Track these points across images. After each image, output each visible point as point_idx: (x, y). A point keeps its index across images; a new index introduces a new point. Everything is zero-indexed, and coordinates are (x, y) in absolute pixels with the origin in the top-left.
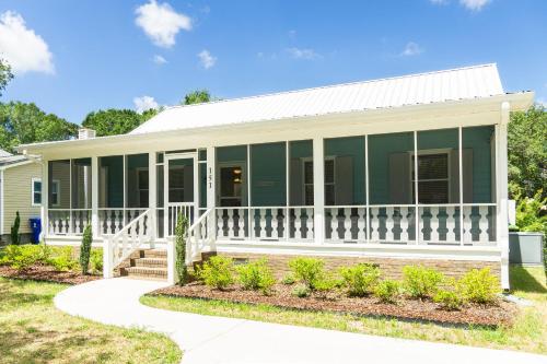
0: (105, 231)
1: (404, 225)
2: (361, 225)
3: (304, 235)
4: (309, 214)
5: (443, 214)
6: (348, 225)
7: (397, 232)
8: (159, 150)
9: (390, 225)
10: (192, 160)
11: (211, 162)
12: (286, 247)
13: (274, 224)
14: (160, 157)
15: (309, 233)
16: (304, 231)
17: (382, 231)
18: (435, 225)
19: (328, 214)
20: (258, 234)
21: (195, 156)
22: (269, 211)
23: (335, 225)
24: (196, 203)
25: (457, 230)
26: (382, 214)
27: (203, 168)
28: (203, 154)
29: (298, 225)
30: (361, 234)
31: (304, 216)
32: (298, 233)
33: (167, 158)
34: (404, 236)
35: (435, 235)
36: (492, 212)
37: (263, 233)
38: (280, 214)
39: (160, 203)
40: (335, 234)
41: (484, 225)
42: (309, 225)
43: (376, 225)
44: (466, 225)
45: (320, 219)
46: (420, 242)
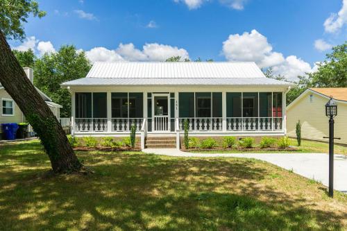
0: (115, 129)
1: (254, 124)
2: (239, 124)
3: (218, 129)
4: (220, 120)
5: (266, 121)
6: (235, 124)
7: (252, 126)
8: (150, 91)
9: (249, 124)
10: (167, 97)
11: (177, 98)
12: (210, 134)
13: (206, 125)
14: (149, 95)
15: (220, 128)
16: (218, 127)
17: (247, 126)
18: (264, 124)
19: (227, 120)
20: (198, 129)
21: (169, 95)
23: (230, 124)
24: (169, 116)
25: (271, 126)
26: (247, 121)
27: (172, 101)
28: (172, 95)
29: (215, 125)
30: (240, 128)
31: (218, 121)
32: (215, 128)
33: (153, 96)
34: (254, 128)
35: (264, 127)
36: (281, 119)
37: (200, 128)
38: (208, 120)
39: (150, 115)
40: (230, 128)
41: (279, 124)
42: (220, 125)
43: (245, 124)
44: (273, 124)
45: (224, 122)
46: (259, 131)
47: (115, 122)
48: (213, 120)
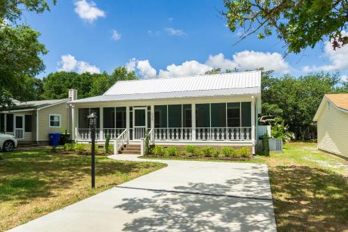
1: (223, 134)
2: (208, 134)
3: (188, 138)
4: (190, 130)
5: (235, 131)
6: (204, 134)
7: (220, 137)
8: (131, 106)
9: (218, 134)
10: (144, 110)
11: (152, 111)
12: (181, 142)
13: (177, 134)
14: (131, 109)
15: (190, 137)
16: (188, 137)
17: (216, 136)
18: (233, 134)
19: (197, 131)
20: (171, 138)
21: (146, 109)
22: (175, 130)
23: (199, 134)
24: (146, 127)
25: (239, 136)
26: (216, 131)
27: (149, 113)
28: (149, 108)
29: (186, 134)
30: (208, 137)
31: (188, 131)
32: (186, 138)
33: (134, 109)
34: (223, 138)
35: (233, 138)
36: (250, 130)
37: (173, 137)
38: (179, 130)
39: (131, 126)
40: (199, 138)
41: (248, 134)
42: (190, 134)
43: (213, 134)
44: (242, 134)
45: (194, 132)
46: (227, 140)
47: (105, 132)
48: (184, 130)
